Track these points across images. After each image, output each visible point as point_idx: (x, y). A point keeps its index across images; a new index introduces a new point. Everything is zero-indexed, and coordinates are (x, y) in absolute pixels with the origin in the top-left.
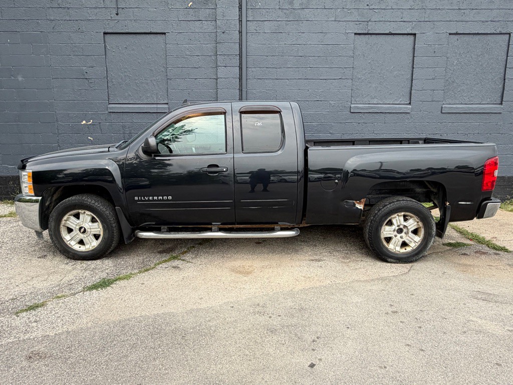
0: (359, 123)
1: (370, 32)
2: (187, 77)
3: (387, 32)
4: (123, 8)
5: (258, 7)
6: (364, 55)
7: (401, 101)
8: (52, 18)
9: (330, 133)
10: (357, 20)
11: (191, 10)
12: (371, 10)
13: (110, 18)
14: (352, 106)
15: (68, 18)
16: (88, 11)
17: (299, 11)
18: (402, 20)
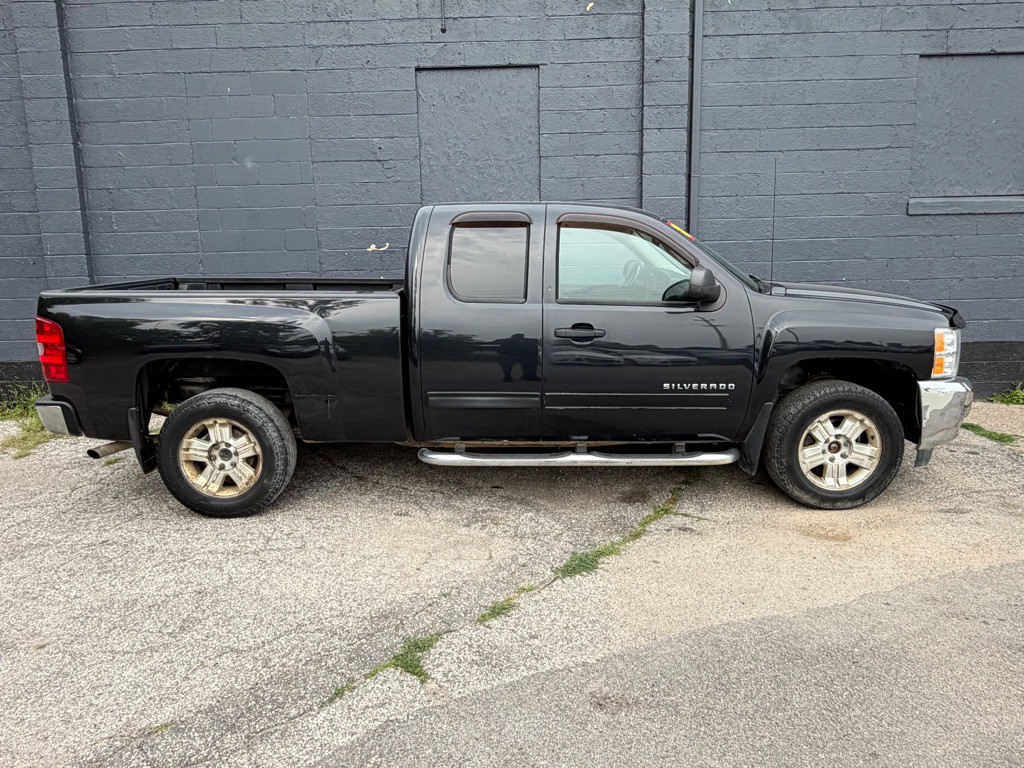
0: (924, 236)
1: (952, 51)
2: (580, 153)
3: (987, 50)
4: (455, 19)
5: (726, 8)
6: (937, 99)
7: (1009, 190)
8: (315, 43)
9: (866, 258)
10: (925, 28)
11: (591, 17)
12: (955, 8)
13: (428, 39)
14: (911, 201)
15: (346, 42)
16: (388, 27)
17: (809, 13)
18: (1018, 25)
